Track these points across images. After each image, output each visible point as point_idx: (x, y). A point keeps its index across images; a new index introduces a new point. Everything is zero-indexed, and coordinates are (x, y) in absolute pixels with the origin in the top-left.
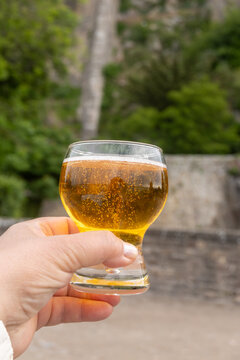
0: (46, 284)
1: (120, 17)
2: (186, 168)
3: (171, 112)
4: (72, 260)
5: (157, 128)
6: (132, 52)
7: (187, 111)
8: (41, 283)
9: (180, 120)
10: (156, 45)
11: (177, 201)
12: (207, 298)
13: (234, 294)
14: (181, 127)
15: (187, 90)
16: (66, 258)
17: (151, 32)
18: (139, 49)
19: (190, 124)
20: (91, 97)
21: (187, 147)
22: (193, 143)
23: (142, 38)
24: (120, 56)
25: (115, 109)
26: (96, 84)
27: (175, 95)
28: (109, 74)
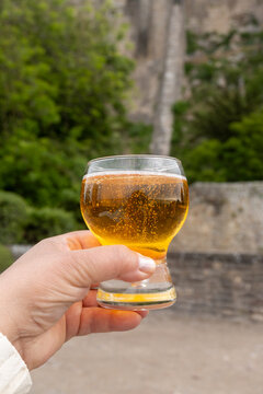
0: (56, 298)
1: (187, 58)
2: (245, 194)
3: (233, 142)
4: (82, 276)
5: (220, 157)
6: (199, 90)
7: (248, 140)
8: (51, 298)
9: (242, 149)
10: (221, 82)
11: (238, 226)
12: (225, 316)
13: (251, 312)
14: (243, 155)
15: (247, 121)
16: (76, 273)
17: (216, 69)
18: (205, 86)
19: (251, 152)
20: (162, 133)
21: (249, 174)
22: (254, 170)
23: (208, 76)
24: (188, 93)
25: (184, 143)
26: (166, 121)
27: (236, 126)
28: (178, 111)
